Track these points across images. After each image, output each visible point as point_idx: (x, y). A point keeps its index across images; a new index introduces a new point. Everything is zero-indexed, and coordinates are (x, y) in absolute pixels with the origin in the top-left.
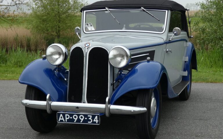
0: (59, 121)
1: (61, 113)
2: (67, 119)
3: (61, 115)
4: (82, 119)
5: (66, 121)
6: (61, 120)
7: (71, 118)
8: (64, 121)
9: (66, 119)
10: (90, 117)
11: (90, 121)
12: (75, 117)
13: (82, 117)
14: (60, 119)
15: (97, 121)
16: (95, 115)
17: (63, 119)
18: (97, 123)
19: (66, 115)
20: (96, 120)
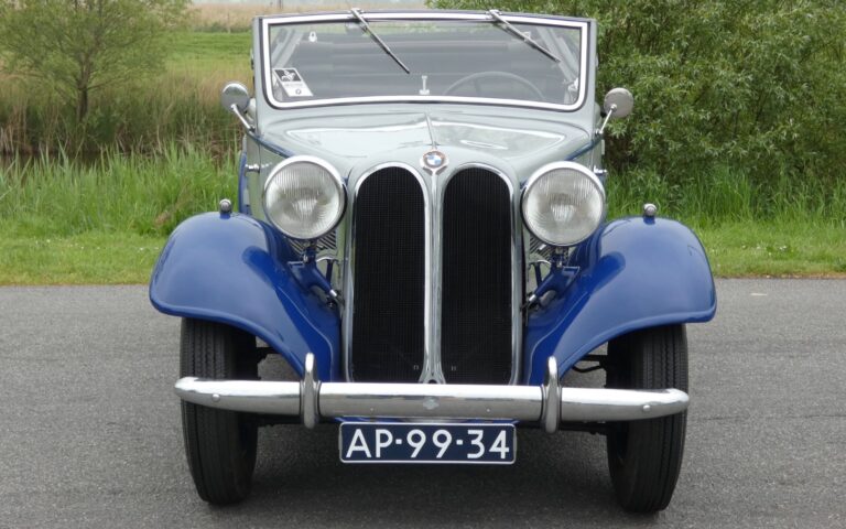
0: (349, 455)
1: (358, 427)
2: (382, 449)
3: (359, 433)
4: (444, 447)
5: (378, 455)
6: (354, 453)
7: (399, 442)
8: (369, 455)
9: (379, 445)
10: (475, 436)
11: (476, 449)
12: (416, 438)
13: (442, 439)
14: (353, 448)
15: (504, 450)
16: (498, 430)
17: (365, 448)
18: (503, 456)
19: (379, 432)
20: (499, 445)
